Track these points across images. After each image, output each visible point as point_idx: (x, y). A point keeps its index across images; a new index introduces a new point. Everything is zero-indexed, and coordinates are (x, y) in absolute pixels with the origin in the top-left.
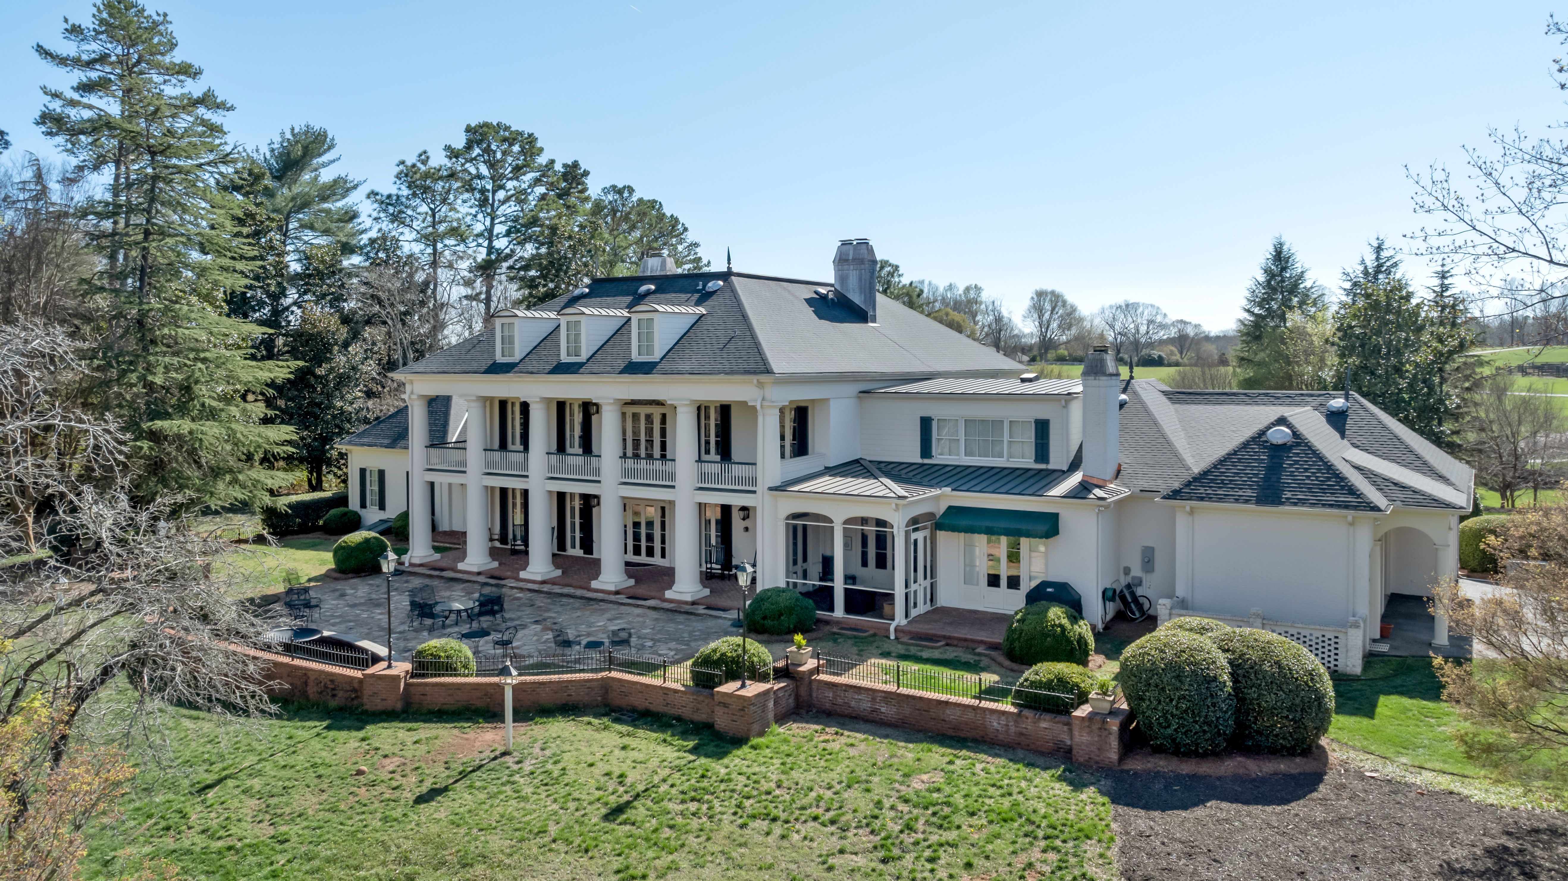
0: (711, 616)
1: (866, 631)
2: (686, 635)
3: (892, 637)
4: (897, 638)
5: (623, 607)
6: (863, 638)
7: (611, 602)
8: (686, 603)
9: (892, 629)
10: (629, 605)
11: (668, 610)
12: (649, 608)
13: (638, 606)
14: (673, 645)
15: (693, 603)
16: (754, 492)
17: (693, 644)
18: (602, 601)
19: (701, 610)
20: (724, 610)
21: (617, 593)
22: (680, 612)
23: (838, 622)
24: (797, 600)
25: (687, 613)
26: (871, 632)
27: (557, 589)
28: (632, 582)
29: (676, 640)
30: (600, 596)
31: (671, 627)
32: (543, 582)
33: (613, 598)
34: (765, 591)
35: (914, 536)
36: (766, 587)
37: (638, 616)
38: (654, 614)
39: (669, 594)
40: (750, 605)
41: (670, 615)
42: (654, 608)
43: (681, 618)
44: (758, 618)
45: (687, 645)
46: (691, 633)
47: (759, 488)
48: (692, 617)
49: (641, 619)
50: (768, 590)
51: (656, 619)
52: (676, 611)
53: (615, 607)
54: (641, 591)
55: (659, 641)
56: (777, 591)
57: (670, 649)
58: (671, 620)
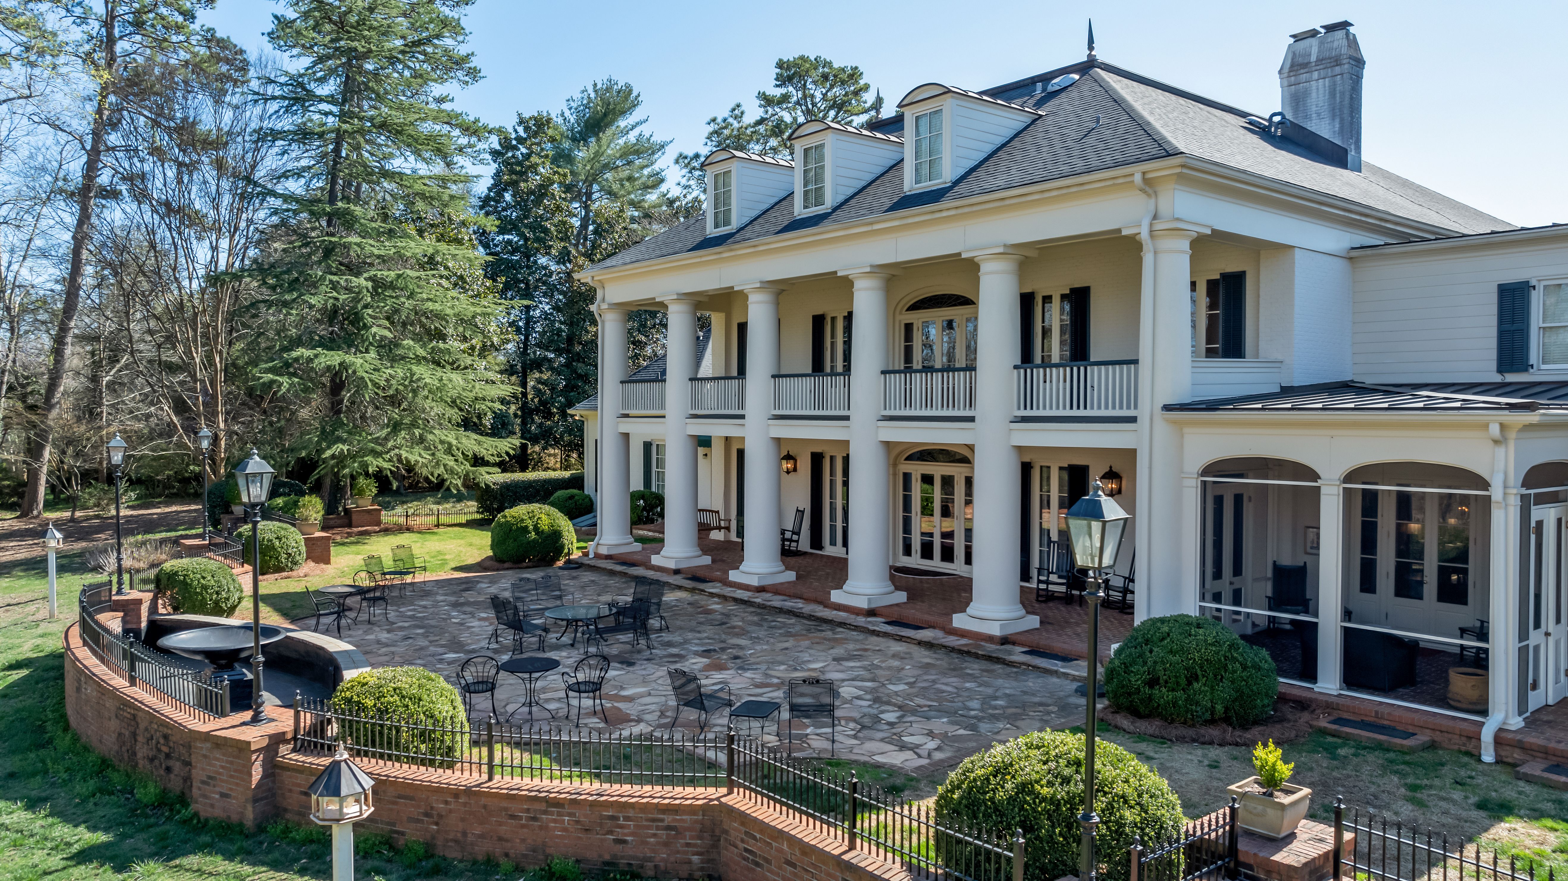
0: (1036, 668)
1: (1409, 735)
2: (975, 704)
3: (1488, 756)
4: (1499, 761)
5: (874, 639)
6: (1403, 752)
7: (857, 628)
8: (990, 639)
9: (1487, 735)
10: (886, 635)
11: (952, 650)
12: (920, 643)
13: (900, 639)
14: (940, 725)
15: (1005, 641)
16: (1133, 420)
17: (984, 727)
18: (842, 624)
19: (1017, 654)
20: (1066, 658)
21: (871, 613)
22: (977, 656)
23: (1328, 706)
24: (1233, 646)
25: (989, 658)
26: (1423, 738)
27: (777, 602)
28: (901, 597)
29: (950, 713)
30: (842, 615)
31: (949, 684)
32: (761, 589)
33: (861, 621)
34: (1154, 623)
35: (1537, 513)
36: (1157, 614)
37: (894, 656)
38: (924, 656)
39: (959, 621)
40: (1118, 652)
41: (956, 660)
42: (929, 645)
43: (974, 667)
44: (1136, 681)
45: (973, 728)
46: (986, 701)
47: (1143, 412)
48: (998, 667)
49: (896, 663)
50: (1162, 620)
51: (927, 666)
52: (968, 653)
53: (861, 636)
54: (915, 613)
55: (914, 712)
56: (1182, 622)
57: (931, 734)
58: (954, 670)
